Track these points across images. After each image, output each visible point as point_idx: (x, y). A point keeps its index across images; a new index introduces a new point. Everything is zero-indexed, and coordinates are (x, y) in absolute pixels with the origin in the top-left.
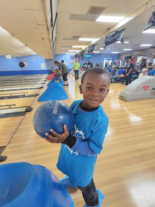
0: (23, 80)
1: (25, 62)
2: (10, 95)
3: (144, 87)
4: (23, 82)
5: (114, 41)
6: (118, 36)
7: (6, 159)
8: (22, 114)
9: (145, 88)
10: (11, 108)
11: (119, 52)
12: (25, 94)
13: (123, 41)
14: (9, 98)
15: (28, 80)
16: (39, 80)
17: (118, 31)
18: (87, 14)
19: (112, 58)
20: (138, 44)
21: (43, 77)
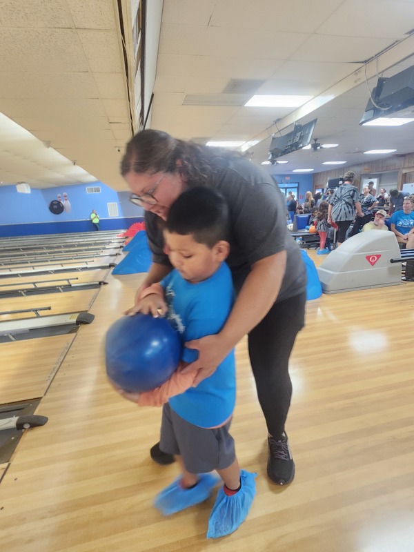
0: (60, 247)
1: (66, 200)
2: (32, 286)
3: (368, 258)
4: (61, 252)
5: (294, 148)
6: (301, 137)
7: (46, 422)
8: (69, 330)
9: (372, 259)
10: (38, 316)
11: (312, 170)
12: (71, 282)
13: (319, 145)
14: (30, 292)
15: (74, 246)
16: (103, 246)
17: (300, 126)
18: (224, 92)
19: (296, 185)
20: (357, 149)
21: (112, 238)
